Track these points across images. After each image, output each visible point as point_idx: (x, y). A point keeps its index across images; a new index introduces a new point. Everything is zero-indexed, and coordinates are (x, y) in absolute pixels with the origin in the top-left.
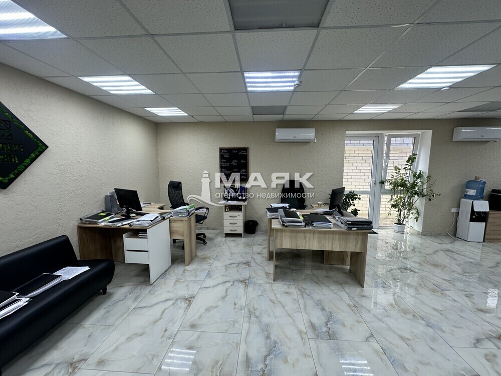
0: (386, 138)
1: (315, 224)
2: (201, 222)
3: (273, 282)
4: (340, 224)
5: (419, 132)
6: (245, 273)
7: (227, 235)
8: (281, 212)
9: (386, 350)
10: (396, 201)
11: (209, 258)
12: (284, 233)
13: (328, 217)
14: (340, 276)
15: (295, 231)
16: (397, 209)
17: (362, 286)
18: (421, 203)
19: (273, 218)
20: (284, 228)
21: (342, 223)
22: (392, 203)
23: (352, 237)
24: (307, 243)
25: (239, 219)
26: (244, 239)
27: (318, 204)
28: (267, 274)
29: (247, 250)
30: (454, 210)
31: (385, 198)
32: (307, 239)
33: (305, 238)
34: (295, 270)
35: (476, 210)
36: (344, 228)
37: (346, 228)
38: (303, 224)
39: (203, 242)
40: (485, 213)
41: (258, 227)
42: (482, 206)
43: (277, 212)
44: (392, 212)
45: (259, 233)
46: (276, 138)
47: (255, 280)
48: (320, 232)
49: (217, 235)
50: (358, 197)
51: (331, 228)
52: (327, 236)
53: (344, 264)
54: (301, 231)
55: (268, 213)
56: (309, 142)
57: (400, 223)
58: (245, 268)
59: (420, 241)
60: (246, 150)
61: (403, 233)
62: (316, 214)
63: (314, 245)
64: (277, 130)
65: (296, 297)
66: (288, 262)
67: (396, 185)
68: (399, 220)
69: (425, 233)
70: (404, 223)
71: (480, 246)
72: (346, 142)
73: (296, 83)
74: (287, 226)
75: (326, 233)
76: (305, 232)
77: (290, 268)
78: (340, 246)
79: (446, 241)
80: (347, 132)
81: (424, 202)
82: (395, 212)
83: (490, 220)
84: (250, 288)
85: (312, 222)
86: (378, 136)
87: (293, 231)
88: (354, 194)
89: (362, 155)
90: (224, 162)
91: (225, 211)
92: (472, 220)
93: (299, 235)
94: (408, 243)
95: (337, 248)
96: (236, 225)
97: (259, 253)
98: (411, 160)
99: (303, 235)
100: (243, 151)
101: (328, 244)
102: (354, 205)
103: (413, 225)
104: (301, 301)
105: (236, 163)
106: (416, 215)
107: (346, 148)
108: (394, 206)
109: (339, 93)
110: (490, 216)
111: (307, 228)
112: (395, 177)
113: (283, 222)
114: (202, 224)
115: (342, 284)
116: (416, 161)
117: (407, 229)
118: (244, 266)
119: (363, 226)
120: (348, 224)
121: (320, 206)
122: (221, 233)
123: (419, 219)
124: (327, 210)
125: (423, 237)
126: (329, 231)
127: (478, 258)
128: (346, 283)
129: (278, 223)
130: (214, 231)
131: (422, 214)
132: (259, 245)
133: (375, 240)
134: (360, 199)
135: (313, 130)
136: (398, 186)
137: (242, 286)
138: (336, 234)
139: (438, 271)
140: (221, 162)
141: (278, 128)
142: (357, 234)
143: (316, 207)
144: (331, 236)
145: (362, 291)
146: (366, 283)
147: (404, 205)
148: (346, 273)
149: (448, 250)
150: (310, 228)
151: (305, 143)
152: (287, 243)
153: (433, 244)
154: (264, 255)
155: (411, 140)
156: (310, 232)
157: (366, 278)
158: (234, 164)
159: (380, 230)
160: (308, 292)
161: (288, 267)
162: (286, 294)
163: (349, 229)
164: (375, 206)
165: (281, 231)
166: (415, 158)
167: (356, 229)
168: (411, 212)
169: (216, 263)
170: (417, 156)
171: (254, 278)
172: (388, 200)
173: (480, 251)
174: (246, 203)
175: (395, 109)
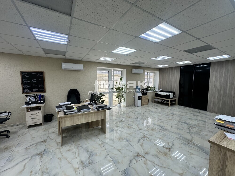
0: (113, 71)
1: (82, 111)
2: (3, 123)
3: (61, 147)
4: (94, 108)
5: (123, 69)
6: (42, 148)
7: (30, 127)
8: (64, 107)
9: (112, 158)
10: (117, 95)
11: (12, 147)
12: (66, 119)
13: (89, 106)
14: (96, 132)
15: (72, 116)
16: (118, 98)
17: (105, 134)
18: (125, 95)
19: (60, 111)
20: (66, 116)
21: (95, 108)
22: (116, 96)
23: (100, 113)
24: (80, 121)
25: (39, 114)
26: (43, 126)
27: (86, 100)
28: (57, 143)
29: (45, 133)
30: (134, 97)
31: (114, 95)
32: (79, 119)
33: (78, 118)
34: (75, 136)
35: (139, 96)
36: (96, 110)
37: (97, 110)
38: (77, 111)
39: (6, 137)
40: (141, 97)
41: (54, 117)
42: (140, 95)
43: (62, 107)
44: (117, 100)
45: (54, 120)
46: (62, 68)
47: (49, 150)
48: (85, 114)
49: (21, 128)
50: (104, 95)
51: (90, 111)
52: (89, 115)
53: (98, 126)
54: (76, 116)
55: (57, 109)
56: (81, 71)
57: (119, 104)
58: (42, 144)
59: (125, 109)
60: (42, 73)
61: (120, 107)
62: (85, 105)
63: (83, 120)
64: (62, 63)
65: (74, 151)
66: (71, 133)
67: (117, 89)
68: (119, 102)
69: (127, 106)
70: (121, 103)
71: (140, 107)
72: (98, 71)
73: (67, 41)
74: (67, 114)
75: (88, 114)
76: (78, 115)
77: (72, 136)
78: (95, 119)
79: (133, 108)
80: (98, 67)
81: (126, 95)
82: (117, 99)
83: (142, 99)
84: (45, 156)
85: (81, 110)
86: (110, 70)
87: (71, 116)
88: (102, 94)
89: (105, 77)
90: (25, 80)
91: (27, 111)
92: (138, 100)
93: (75, 117)
94: (123, 111)
95: (94, 120)
96: (37, 119)
97: (53, 133)
98: (121, 79)
99: (77, 117)
100: (40, 74)
101: (90, 119)
102: (103, 99)
103: (123, 104)
104: (77, 152)
105: (35, 81)
106: (124, 100)
107: (98, 74)
108: (117, 97)
109: (90, 50)
110: (142, 97)
111: (79, 113)
112: (116, 86)
113: (65, 113)
114: (4, 124)
115: (97, 135)
116: (122, 80)
117: (122, 105)
118: (42, 143)
119: (103, 108)
120: (97, 108)
121: (87, 101)
122: (25, 126)
123: (125, 101)
124: (90, 103)
125: (126, 107)
126: (89, 113)
127: (140, 112)
128: (99, 134)
129: (62, 114)
130: (18, 126)
131: (125, 99)
132: (54, 127)
133: (111, 112)
134: (104, 96)
135: (82, 65)
136: (118, 89)
137: (38, 157)
138: (93, 113)
139: (130, 119)
140: (22, 80)
141: (63, 62)
142: (102, 112)
143: (85, 102)
144: (91, 115)
145: (105, 136)
146: (107, 132)
147: (120, 97)
148: (99, 130)
149: (133, 111)
150: (80, 113)
151: (79, 71)
152: (68, 123)
153: (129, 109)
154: (56, 133)
155: (120, 72)
156: (80, 115)
157: (107, 129)
158: (34, 81)
159: (113, 107)
160: (80, 145)
161: (71, 135)
162: (68, 151)
163: (98, 110)
164: (110, 98)
165: (64, 117)
166: (122, 79)
167: (101, 110)
168: (123, 99)
169: (18, 149)
170: (123, 78)
171: (48, 149)
172: (115, 95)
173: (141, 109)
174: (43, 105)
175: (113, 60)
